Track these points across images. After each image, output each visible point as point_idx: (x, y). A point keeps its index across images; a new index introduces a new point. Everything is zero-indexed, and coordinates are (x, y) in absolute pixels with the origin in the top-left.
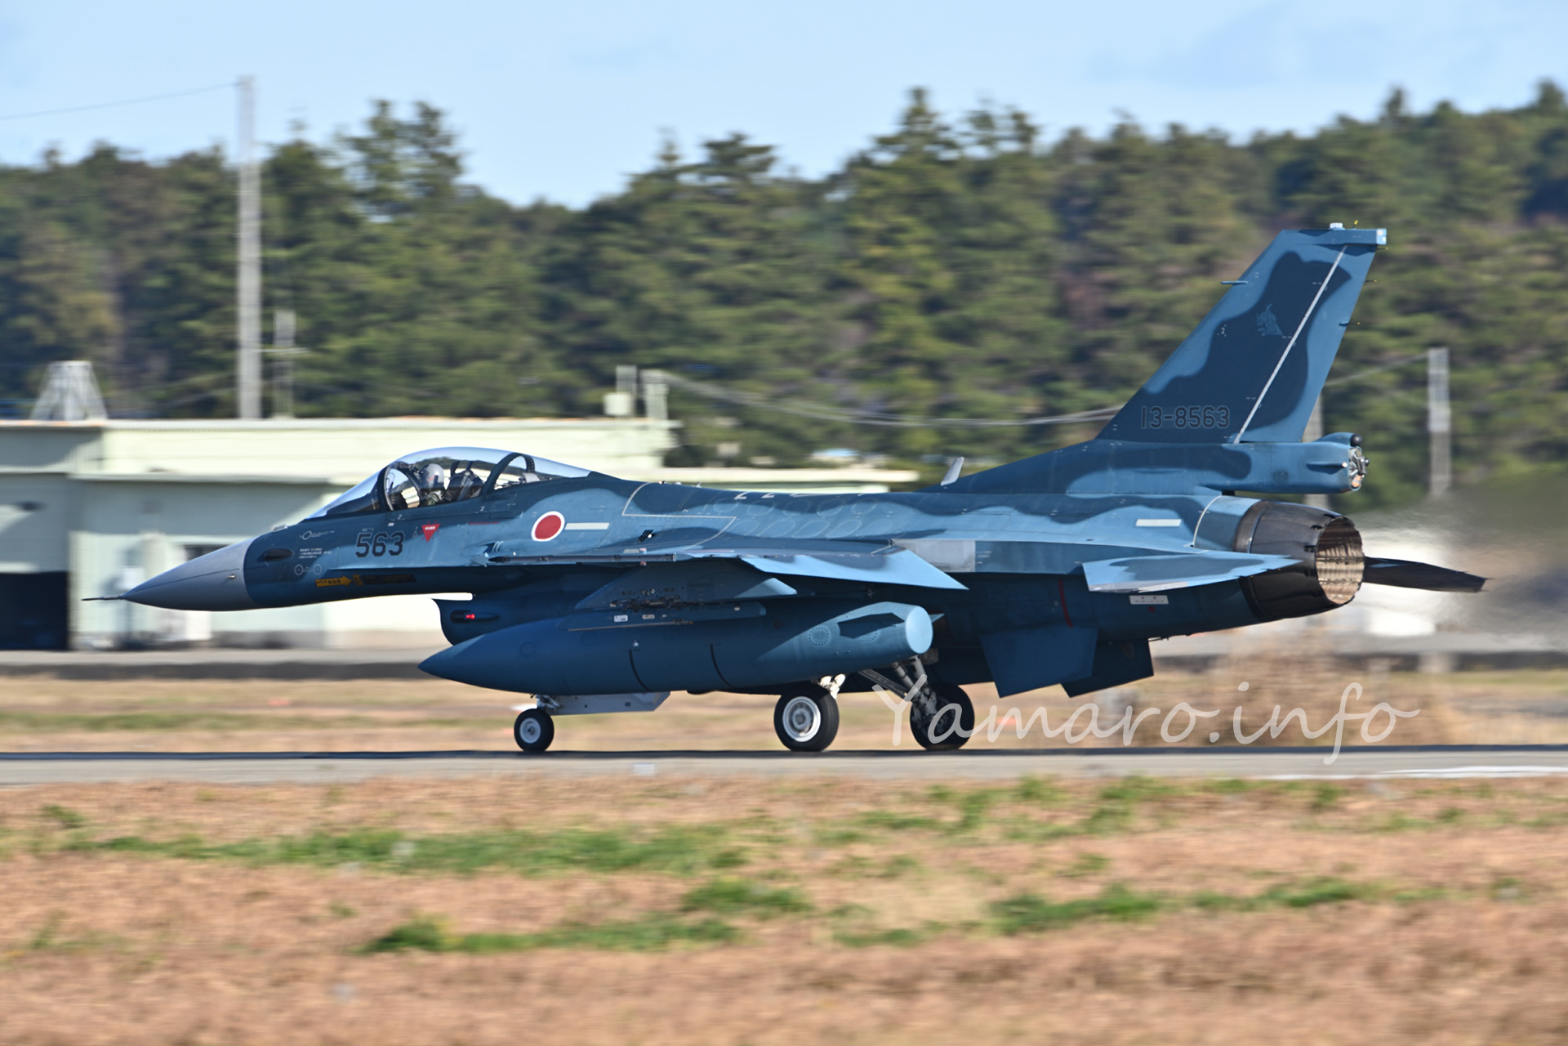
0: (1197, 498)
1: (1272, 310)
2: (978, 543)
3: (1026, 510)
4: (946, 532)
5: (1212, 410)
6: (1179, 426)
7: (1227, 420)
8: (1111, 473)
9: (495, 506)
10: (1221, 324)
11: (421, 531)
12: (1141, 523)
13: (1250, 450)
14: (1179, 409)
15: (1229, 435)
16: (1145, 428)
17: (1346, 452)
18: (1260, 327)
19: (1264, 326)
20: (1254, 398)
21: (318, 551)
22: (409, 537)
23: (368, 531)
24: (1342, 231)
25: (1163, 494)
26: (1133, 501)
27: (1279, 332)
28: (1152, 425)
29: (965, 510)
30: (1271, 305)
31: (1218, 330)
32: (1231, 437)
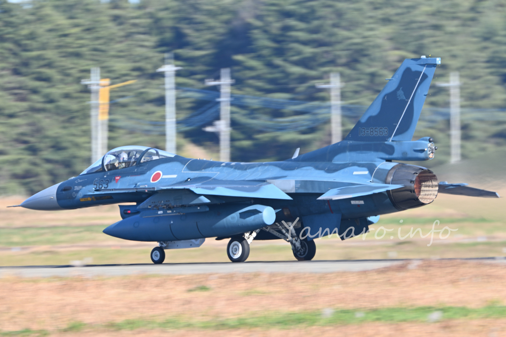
0: (376, 163)
1: (402, 90)
2: (296, 182)
3: (317, 168)
4: (287, 177)
5: (382, 129)
6: (371, 135)
7: (387, 132)
8: (348, 153)
9: (140, 169)
10: (385, 96)
11: (115, 179)
12: (355, 173)
13: (394, 144)
14: (371, 128)
15: (388, 138)
16: (360, 136)
17: (427, 145)
18: (398, 96)
19: (400, 96)
20: (396, 124)
21: (81, 187)
22: (111, 182)
23: (98, 179)
24: (425, 59)
25: (365, 161)
26: (354, 164)
27: (404, 98)
28: (362, 134)
29: (296, 168)
30: (402, 88)
31: (384, 97)
32: (389, 139)
